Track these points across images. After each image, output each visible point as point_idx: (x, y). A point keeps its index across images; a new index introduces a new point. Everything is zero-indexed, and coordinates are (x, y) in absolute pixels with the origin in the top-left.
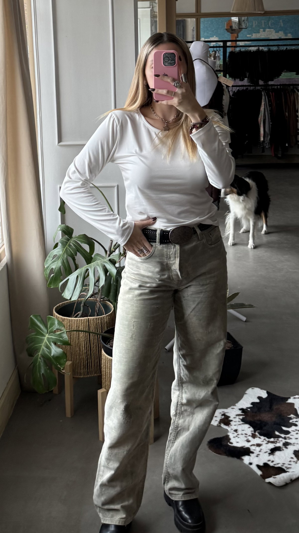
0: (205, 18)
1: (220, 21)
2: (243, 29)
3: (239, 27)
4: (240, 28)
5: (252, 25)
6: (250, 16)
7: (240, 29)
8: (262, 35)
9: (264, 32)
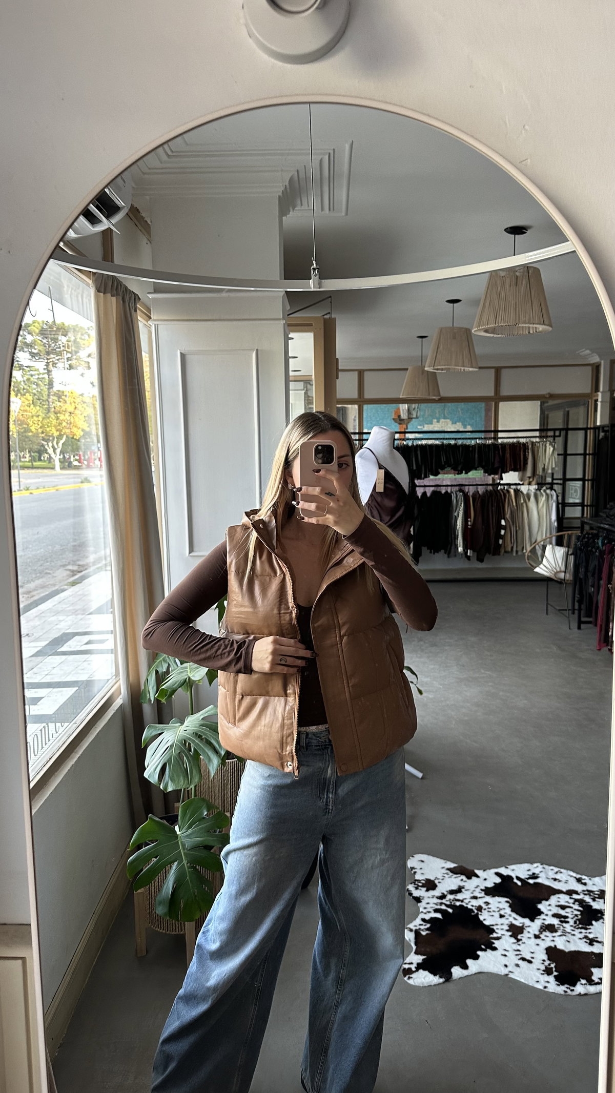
0: (369, 405)
1: (386, 409)
2: (413, 419)
3: (408, 416)
4: (410, 417)
5: (424, 415)
6: (423, 403)
7: (409, 420)
8: (436, 427)
9: (437, 423)
